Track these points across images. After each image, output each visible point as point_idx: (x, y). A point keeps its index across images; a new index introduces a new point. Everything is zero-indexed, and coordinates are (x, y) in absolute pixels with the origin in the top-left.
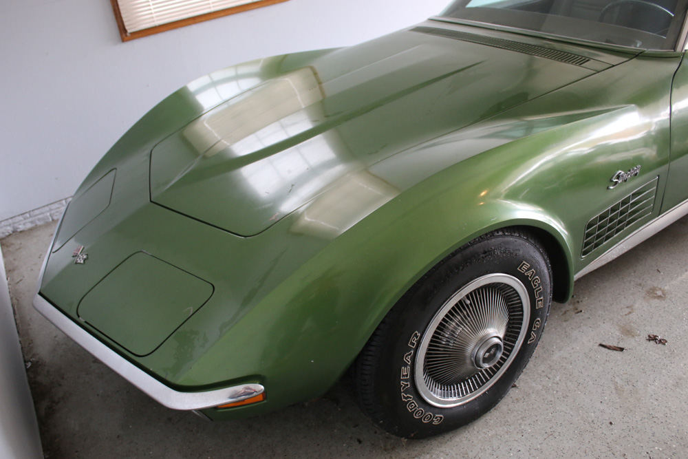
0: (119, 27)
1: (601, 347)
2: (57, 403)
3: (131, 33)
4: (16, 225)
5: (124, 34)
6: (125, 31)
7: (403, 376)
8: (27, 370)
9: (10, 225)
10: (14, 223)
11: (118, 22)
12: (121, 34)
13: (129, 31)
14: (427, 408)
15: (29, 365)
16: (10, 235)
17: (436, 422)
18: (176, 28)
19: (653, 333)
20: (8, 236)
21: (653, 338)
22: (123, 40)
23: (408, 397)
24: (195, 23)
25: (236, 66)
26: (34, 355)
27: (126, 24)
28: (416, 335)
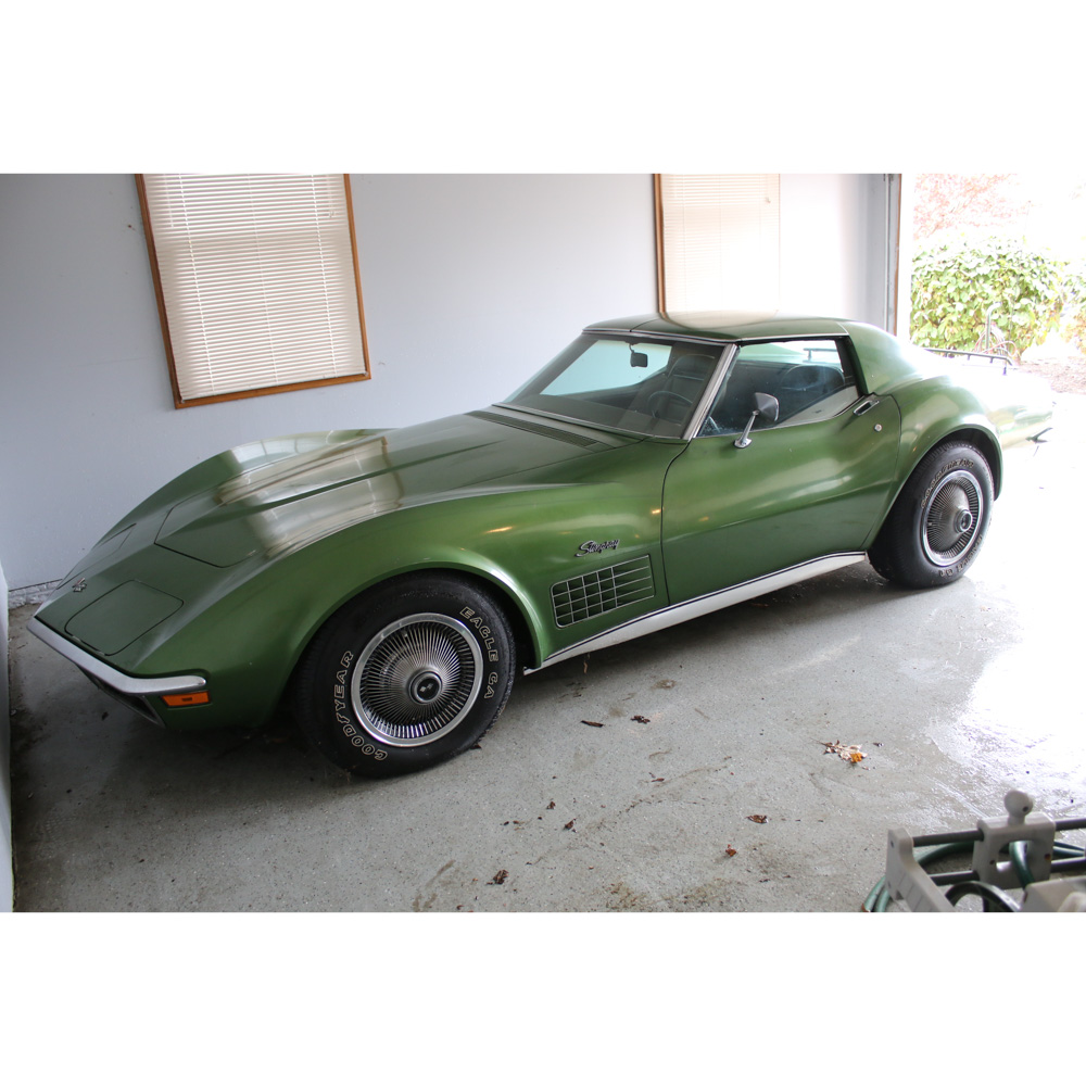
0: (174, 393)
1: (583, 725)
2: (34, 742)
3: (186, 401)
4: (30, 596)
5: (178, 401)
6: (180, 398)
7: (338, 694)
8: (11, 716)
9: (23, 595)
10: (28, 594)
11: (173, 387)
12: (175, 401)
13: (184, 398)
14: (369, 740)
15: (14, 712)
16: (22, 606)
17: (378, 757)
18: (236, 399)
19: (639, 714)
20: (18, 608)
21: (639, 719)
22: (176, 408)
23: (343, 719)
24: (258, 396)
25: (297, 438)
26: (21, 706)
27: (181, 390)
28: (348, 654)
